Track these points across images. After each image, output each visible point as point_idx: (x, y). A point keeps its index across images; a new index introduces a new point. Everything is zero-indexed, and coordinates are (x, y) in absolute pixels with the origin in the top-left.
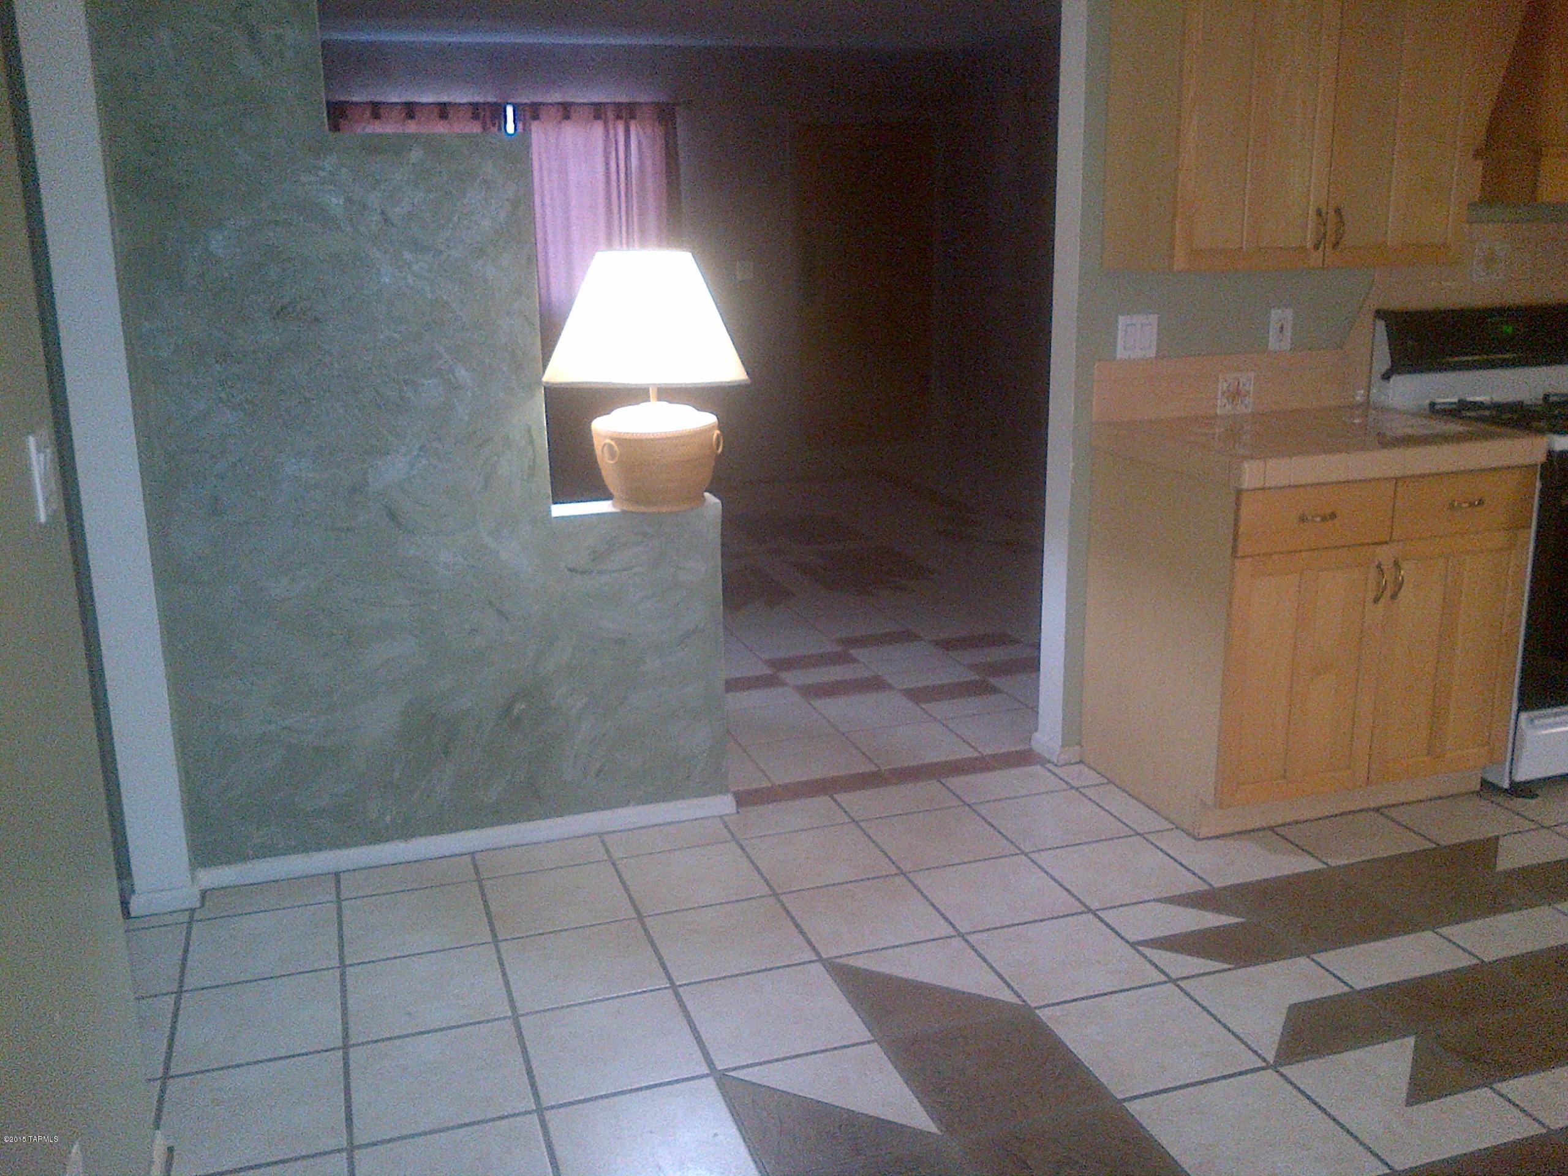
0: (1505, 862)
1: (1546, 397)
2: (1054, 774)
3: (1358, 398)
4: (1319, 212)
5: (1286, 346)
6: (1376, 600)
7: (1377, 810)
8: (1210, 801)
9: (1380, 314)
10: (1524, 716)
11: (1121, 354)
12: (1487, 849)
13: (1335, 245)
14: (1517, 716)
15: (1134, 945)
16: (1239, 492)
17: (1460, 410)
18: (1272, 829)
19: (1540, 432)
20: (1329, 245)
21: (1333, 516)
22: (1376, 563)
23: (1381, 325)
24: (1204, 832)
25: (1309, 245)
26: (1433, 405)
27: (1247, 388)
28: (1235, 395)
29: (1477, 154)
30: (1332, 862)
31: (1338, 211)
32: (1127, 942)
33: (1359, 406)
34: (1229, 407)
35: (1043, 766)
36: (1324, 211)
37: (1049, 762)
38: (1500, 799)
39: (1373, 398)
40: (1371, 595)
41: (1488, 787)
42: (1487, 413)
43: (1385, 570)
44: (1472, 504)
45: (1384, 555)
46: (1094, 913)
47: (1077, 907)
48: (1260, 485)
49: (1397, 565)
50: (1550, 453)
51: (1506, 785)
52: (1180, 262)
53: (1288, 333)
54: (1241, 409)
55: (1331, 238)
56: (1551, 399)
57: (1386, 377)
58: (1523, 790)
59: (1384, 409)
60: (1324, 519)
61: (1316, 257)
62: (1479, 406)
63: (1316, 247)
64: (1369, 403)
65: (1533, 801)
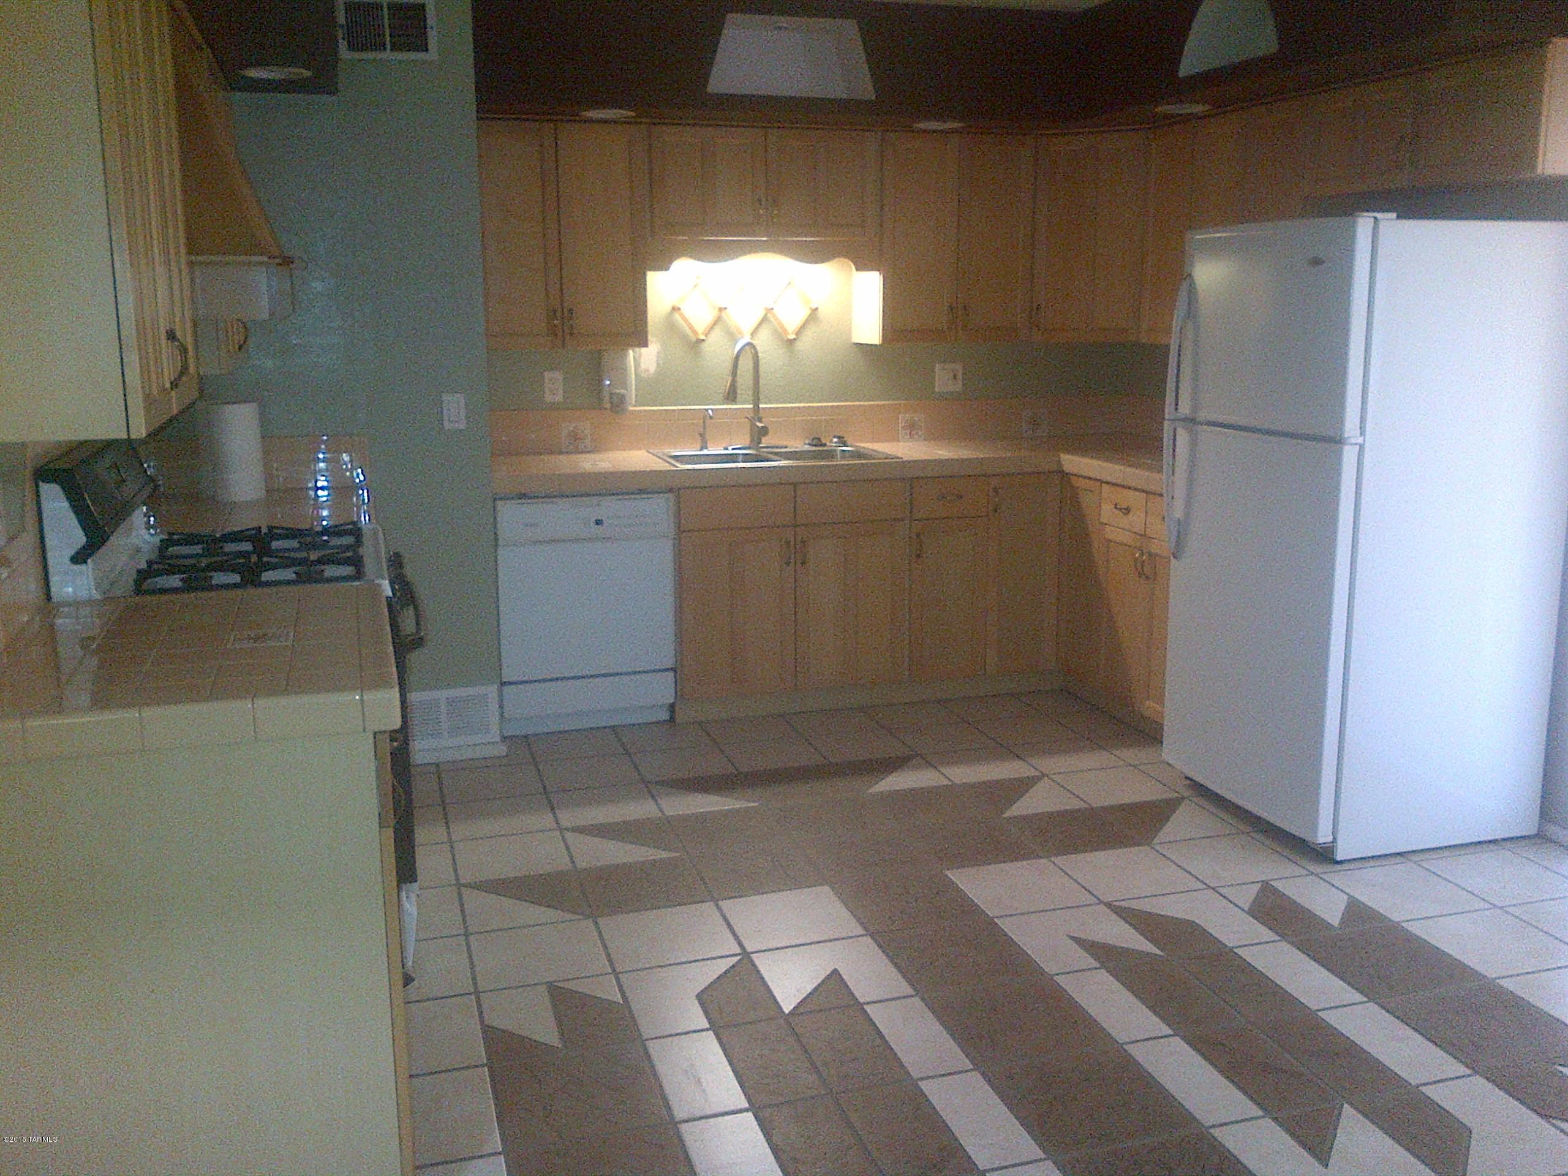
39: (54, 590)
57: (81, 557)
64: (51, 598)
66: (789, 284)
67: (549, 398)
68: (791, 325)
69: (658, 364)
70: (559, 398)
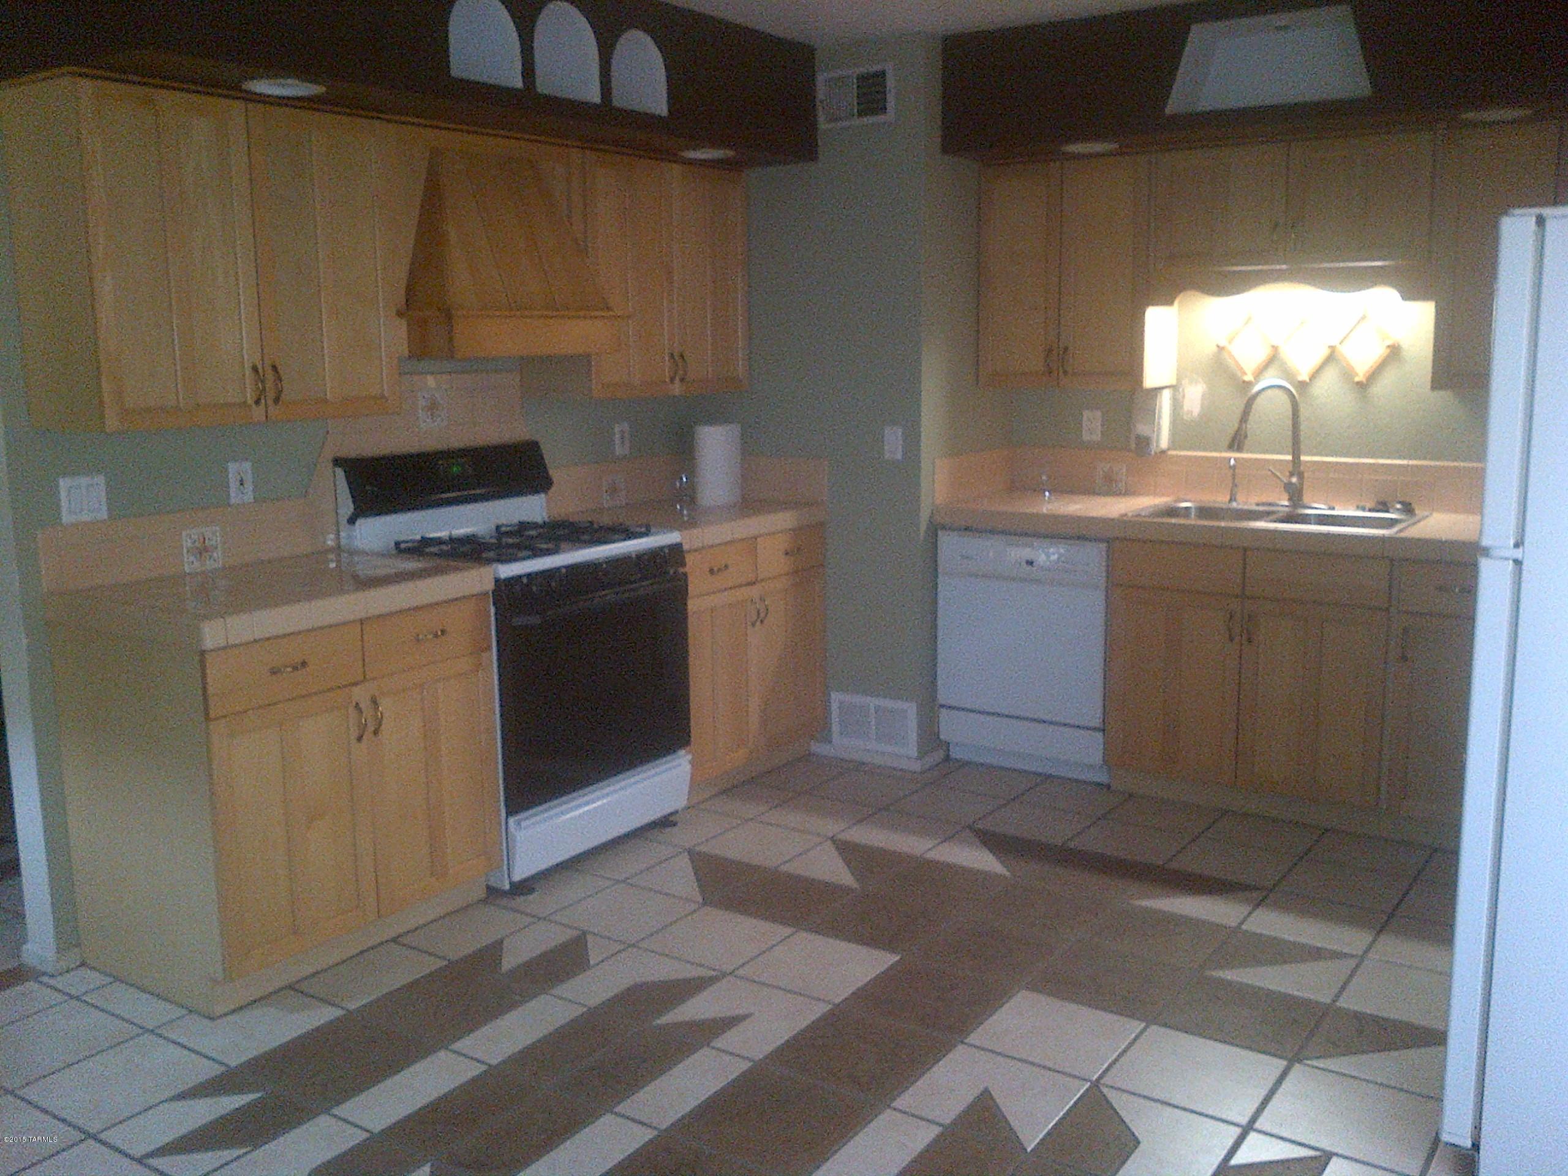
0: (508, 963)
1: (498, 527)
2: (51, 987)
3: (329, 543)
4: (255, 369)
5: (249, 497)
6: (360, 739)
7: (395, 940)
8: (220, 976)
9: (337, 462)
10: (511, 820)
11: (66, 518)
12: (492, 953)
13: (277, 400)
14: (507, 823)
15: (140, 1161)
16: (203, 653)
17: (421, 548)
18: (290, 987)
19: (489, 561)
20: (270, 402)
21: (304, 664)
22: (354, 704)
23: (340, 472)
24: (219, 1010)
25: (250, 401)
26: (397, 544)
27: (213, 542)
28: (203, 550)
29: (400, 314)
30: (352, 1006)
31: (274, 368)
32: (133, 1158)
33: (331, 550)
34: (197, 564)
35: (36, 980)
36: (260, 367)
37: (44, 974)
38: (504, 902)
39: (343, 542)
40: (354, 733)
41: (493, 893)
42: (444, 547)
43: (363, 710)
44: (436, 636)
45: (360, 694)
46: (95, 1137)
47: (78, 1136)
48: (222, 643)
49: (375, 702)
50: (497, 580)
51: (507, 887)
52: (112, 422)
53: (249, 487)
54: (210, 565)
55: (271, 395)
56: (503, 529)
57: (352, 521)
58: (523, 888)
59: (352, 553)
60: (295, 668)
61: (258, 413)
62: (439, 541)
63: (257, 402)
64: (339, 547)
65: (531, 897)
66: (1364, 318)
67: (1086, 437)
68: (1362, 368)
69: (1202, 407)
70: (1097, 437)
